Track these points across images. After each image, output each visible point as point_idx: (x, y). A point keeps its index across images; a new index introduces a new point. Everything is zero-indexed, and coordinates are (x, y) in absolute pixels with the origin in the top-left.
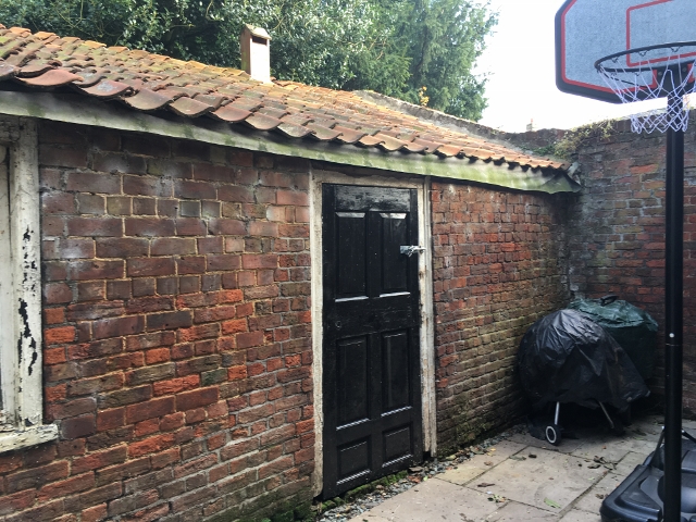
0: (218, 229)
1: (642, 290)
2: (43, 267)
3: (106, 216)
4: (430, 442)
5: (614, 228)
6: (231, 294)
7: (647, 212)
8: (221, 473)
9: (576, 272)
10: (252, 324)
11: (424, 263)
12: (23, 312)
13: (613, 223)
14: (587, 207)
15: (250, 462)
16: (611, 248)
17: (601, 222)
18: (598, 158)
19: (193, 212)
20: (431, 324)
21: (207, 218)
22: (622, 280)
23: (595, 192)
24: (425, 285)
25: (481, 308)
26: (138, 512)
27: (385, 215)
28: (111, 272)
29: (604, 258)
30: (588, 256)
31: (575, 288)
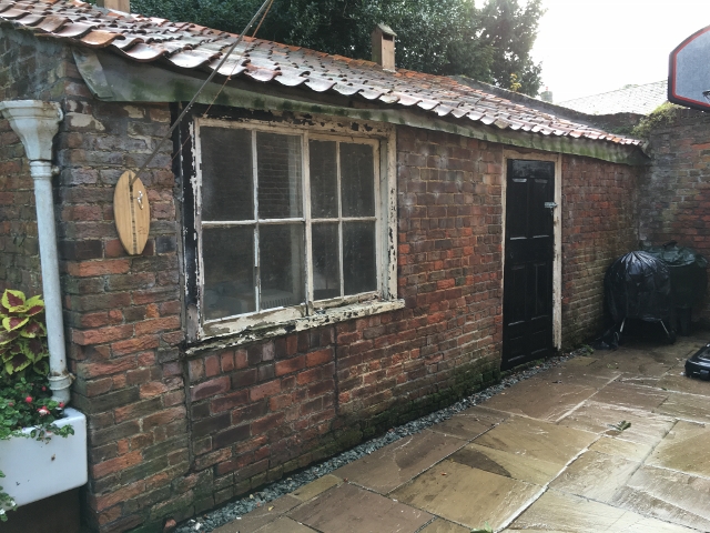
0: (463, 189)
1: (697, 239)
2: (398, 209)
3: (421, 181)
4: (558, 342)
5: (677, 191)
6: (468, 230)
7: (703, 179)
8: (462, 340)
9: (645, 225)
10: (475, 250)
11: (557, 215)
12: (391, 234)
13: (676, 187)
14: (655, 175)
15: (474, 337)
16: (674, 207)
17: (667, 186)
18: (666, 137)
19: (453, 178)
20: (560, 258)
21: (459, 182)
22: (682, 231)
23: (662, 164)
24: (557, 230)
25: (588, 249)
26: (431, 356)
27: (537, 181)
28: (422, 213)
29: (668, 215)
30: (655, 213)
31: (643, 238)
